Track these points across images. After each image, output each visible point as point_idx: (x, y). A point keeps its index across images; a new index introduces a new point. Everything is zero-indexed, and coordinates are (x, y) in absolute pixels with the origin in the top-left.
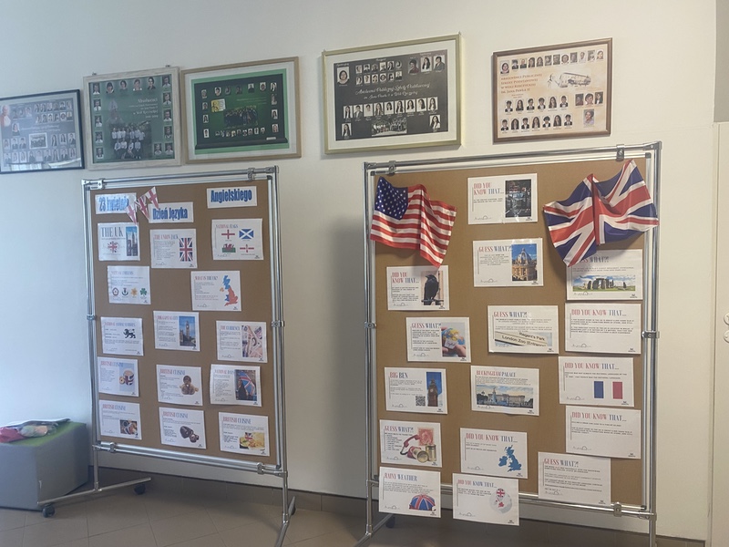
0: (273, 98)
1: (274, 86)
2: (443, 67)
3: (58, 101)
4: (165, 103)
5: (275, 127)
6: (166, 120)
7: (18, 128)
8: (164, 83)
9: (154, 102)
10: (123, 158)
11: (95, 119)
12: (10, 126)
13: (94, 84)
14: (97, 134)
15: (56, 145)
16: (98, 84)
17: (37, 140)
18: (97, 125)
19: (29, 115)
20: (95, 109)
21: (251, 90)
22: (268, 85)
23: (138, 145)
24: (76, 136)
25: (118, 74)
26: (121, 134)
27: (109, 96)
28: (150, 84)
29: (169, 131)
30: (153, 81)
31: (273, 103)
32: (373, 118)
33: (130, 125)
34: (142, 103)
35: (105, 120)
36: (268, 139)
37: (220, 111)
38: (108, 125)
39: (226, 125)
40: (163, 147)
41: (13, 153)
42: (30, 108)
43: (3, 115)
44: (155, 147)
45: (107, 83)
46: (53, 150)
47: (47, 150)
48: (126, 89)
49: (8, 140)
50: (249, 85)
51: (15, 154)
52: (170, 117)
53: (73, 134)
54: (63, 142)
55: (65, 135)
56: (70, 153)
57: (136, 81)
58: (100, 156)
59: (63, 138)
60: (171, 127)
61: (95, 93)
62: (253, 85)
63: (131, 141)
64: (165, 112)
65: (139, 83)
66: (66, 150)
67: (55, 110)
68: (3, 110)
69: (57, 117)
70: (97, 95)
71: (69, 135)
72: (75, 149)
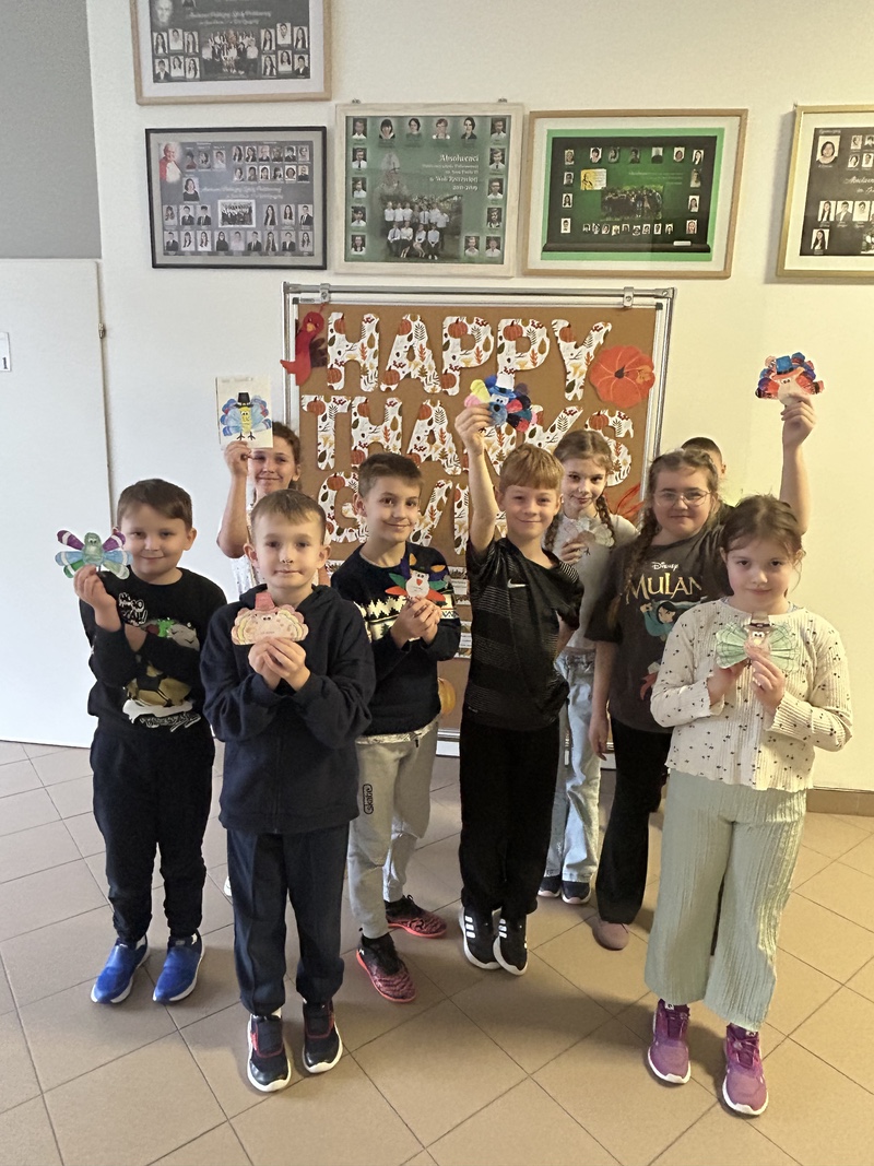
0: (694, 176)
1: (698, 155)
3: (281, 145)
4: (493, 166)
5: (692, 226)
6: (491, 196)
7: (195, 186)
8: (493, 130)
9: (473, 163)
10: (403, 255)
11: (354, 182)
12: (180, 182)
13: (356, 120)
14: (356, 210)
15: (273, 223)
16: (364, 120)
17: (235, 212)
18: (357, 194)
19: (220, 165)
20: (355, 165)
21: (657, 159)
22: (689, 154)
23: (434, 236)
24: (315, 211)
25: (407, 107)
26: (401, 214)
27: (384, 145)
28: (466, 128)
29: (496, 216)
30: (473, 125)
31: (694, 184)
33: (421, 198)
34: (449, 162)
35: (373, 187)
36: (676, 243)
37: (596, 188)
38: (378, 196)
39: (604, 214)
40: (483, 243)
41: (183, 233)
42: (223, 152)
43: (164, 162)
44: (467, 241)
45: (383, 119)
46: (266, 233)
47: (253, 231)
48: (419, 135)
49: (174, 208)
50: (654, 150)
51: (188, 234)
52: (501, 192)
53: (310, 207)
54: (288, 221)
55: (293, 207)
56: (301, 239)
57: (440, 122)
58: (359, 249)
59: (288, 212)
60: (500, 210)
61: (356, 136)
62: (661, 150)
63: (421, 227)
64: (491, 182)
65: (446, 125)
66: (293, 233)
67: (275, 160)
68: (166, 150)
69: (278, 173)
70: (361, 140)
71: (300, 207)
72: (310, 233)
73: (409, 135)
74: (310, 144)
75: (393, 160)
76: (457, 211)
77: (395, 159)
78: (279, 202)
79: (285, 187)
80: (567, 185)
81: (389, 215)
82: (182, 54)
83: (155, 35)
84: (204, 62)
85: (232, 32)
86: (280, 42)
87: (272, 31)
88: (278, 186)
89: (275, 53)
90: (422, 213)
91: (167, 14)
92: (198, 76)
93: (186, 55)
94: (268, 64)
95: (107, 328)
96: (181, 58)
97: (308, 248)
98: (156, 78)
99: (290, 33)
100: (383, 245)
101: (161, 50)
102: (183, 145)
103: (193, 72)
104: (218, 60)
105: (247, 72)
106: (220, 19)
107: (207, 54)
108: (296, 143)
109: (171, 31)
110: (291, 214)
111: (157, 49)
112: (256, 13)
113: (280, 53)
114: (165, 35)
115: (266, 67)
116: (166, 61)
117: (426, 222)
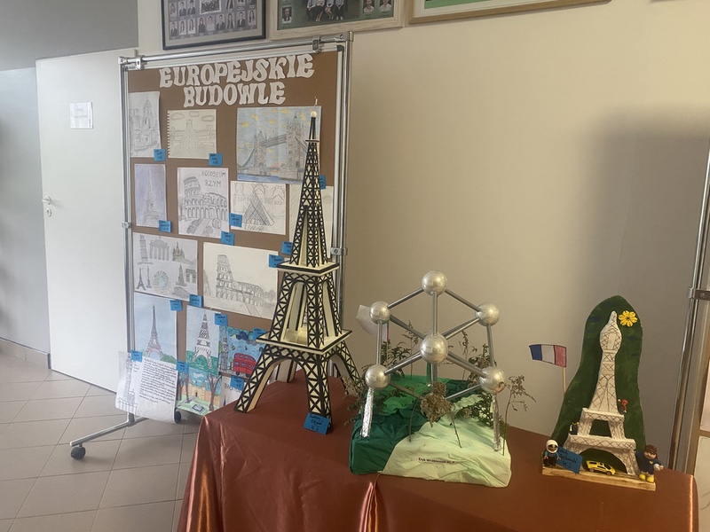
10: (318, 19)
46: (227, 15)
47: (221, 14)
51: (182, 22)
56: (249, 17)
58: (288, 19)
72: (254, 11)
97: (253, 23)
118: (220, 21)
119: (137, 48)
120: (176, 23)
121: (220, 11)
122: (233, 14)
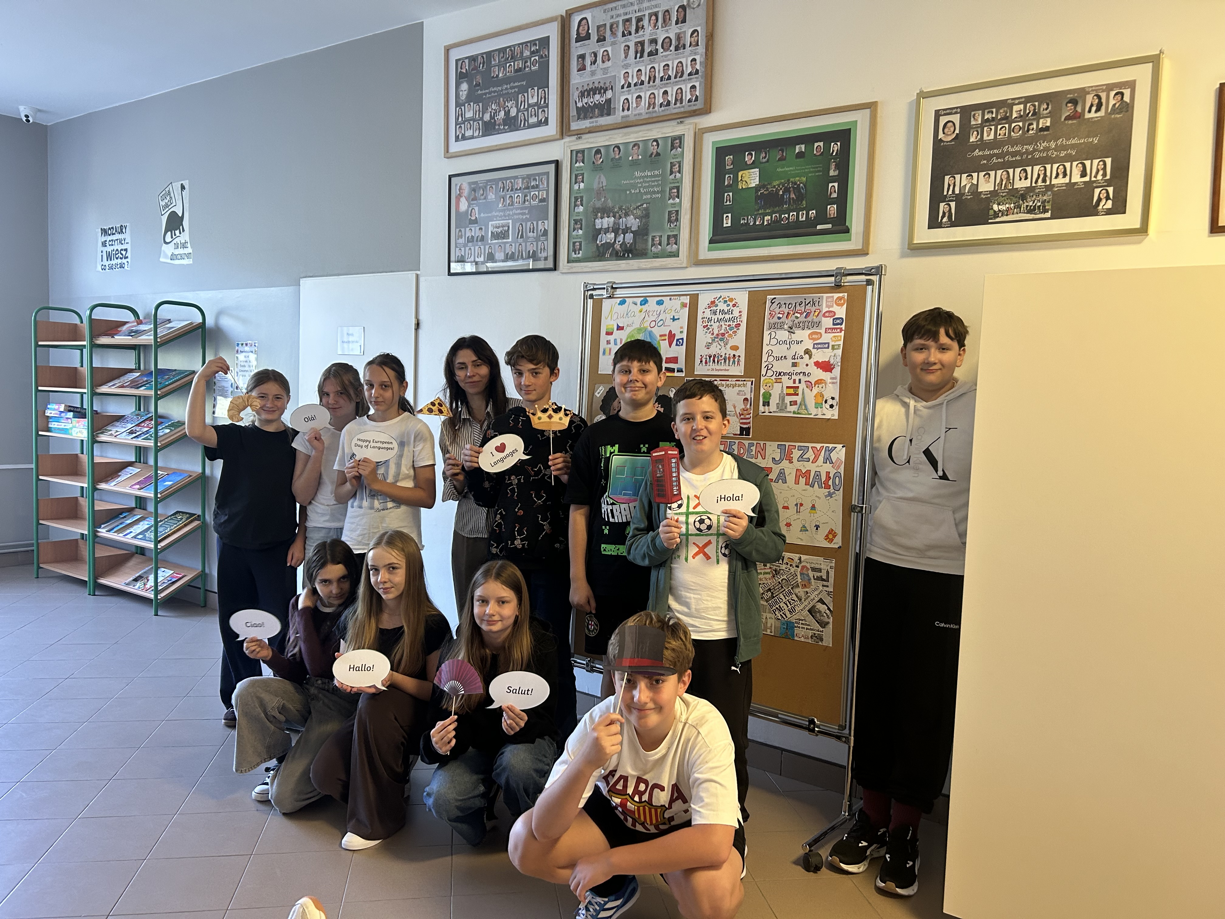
0: (833, 166)
1: (835, 147)
2: (1126, 109)
3: (529, 177)
4: (672, 177)
5: (832, 210)
6: (671, 201)
7: (476, 214)
8: (673, 147)
9: (657, 176)
10: (607, 255)
11: (576, 200)
12: (467, 211)
13: (578, 152)
14: (576, 222)
15: (522, 237)
16: (583, 151)
17: (499, 230)
18: (577, 210)
20: (576, 187)
21: (801, 155)
22: (827, 147)
23: (629, 237)
24: (549, 225)
25: (610, 138)
26: (607, 222)
27: (596, 168)
28: (653, 149)
29: (674, 217)
30: (658, 145)
31: (832, 173)
32: (994, 193)
33: (621, 208)
34: (640, 178)
35: (588, 203)
36: (819, 227)
37: (750, 186)
38: (591, 209)
39: (757, 207)
40: (664, 240)
41: (467, 248)
42: (494, 186)
43: (459, 196)
44: (653, 240)
45: (595, 149)
46: (517, 244)
47: (511, 243)
48: (620, 158)
49: (463, 230)
50: (797, 147)
51: (470, 249)
52: (678, 197)
53: (546, 222)
54: (531, 233)
55: (535, 223)
56: (539, 248)
57: (634, 146)
58: (577, 252)
59: (532, 227)
60: (677, 211)
61: (577, 165)
62: (803, 146)
63: (620, 231)
64: (670, 189)
65: (639, 147)
66: (535, 243)
67: (524, 189)
68: (460, 189)
69: (526, 198)
70: (581, 167)
71: (540, 222)
72: (545, 243)
73: (612, 159)
74: (547, 174)
75: (601, 180)
76: (646, 215)
77: (603, 179)
78: (527, 220)
79: (531, 208)
80: (729, 186)
81: (598, 223)
82: (471, 120)
83: (458, 109)
84: (485, 124)
85: (501, 99)
86: (530, 102)
87: (526, 95)
88: (526, 208)
89: (527, 110)
90: (621, 220)
91: (465, 93)
92: (481, 134)
93: (474, 120)
94: (523, 118)
95: (420, 322)
96: (472, 122)
97: (544, 255)
98: (457, 139)
99: (536, 94)
100: (594, 249)
101: (460, 119)
102: (470, 184)
103: (478, 132)
104: (493, 121)
105: (510, 127)
106: (495, 92)
107: (487, 117)
108: (539, 174)
109: (466, 105)
110: (534, 228)
111: (458, 119)
112: (516, 84)
113: (530, 109)
114: (463, 108)
115: (521, 121)
116: (463, 126)
117: (624, 227)
118: (509, 250)
119: (418, 272)
120: (463, 249)
121: (510, 240)
122: (523, 244)
